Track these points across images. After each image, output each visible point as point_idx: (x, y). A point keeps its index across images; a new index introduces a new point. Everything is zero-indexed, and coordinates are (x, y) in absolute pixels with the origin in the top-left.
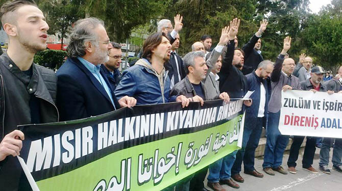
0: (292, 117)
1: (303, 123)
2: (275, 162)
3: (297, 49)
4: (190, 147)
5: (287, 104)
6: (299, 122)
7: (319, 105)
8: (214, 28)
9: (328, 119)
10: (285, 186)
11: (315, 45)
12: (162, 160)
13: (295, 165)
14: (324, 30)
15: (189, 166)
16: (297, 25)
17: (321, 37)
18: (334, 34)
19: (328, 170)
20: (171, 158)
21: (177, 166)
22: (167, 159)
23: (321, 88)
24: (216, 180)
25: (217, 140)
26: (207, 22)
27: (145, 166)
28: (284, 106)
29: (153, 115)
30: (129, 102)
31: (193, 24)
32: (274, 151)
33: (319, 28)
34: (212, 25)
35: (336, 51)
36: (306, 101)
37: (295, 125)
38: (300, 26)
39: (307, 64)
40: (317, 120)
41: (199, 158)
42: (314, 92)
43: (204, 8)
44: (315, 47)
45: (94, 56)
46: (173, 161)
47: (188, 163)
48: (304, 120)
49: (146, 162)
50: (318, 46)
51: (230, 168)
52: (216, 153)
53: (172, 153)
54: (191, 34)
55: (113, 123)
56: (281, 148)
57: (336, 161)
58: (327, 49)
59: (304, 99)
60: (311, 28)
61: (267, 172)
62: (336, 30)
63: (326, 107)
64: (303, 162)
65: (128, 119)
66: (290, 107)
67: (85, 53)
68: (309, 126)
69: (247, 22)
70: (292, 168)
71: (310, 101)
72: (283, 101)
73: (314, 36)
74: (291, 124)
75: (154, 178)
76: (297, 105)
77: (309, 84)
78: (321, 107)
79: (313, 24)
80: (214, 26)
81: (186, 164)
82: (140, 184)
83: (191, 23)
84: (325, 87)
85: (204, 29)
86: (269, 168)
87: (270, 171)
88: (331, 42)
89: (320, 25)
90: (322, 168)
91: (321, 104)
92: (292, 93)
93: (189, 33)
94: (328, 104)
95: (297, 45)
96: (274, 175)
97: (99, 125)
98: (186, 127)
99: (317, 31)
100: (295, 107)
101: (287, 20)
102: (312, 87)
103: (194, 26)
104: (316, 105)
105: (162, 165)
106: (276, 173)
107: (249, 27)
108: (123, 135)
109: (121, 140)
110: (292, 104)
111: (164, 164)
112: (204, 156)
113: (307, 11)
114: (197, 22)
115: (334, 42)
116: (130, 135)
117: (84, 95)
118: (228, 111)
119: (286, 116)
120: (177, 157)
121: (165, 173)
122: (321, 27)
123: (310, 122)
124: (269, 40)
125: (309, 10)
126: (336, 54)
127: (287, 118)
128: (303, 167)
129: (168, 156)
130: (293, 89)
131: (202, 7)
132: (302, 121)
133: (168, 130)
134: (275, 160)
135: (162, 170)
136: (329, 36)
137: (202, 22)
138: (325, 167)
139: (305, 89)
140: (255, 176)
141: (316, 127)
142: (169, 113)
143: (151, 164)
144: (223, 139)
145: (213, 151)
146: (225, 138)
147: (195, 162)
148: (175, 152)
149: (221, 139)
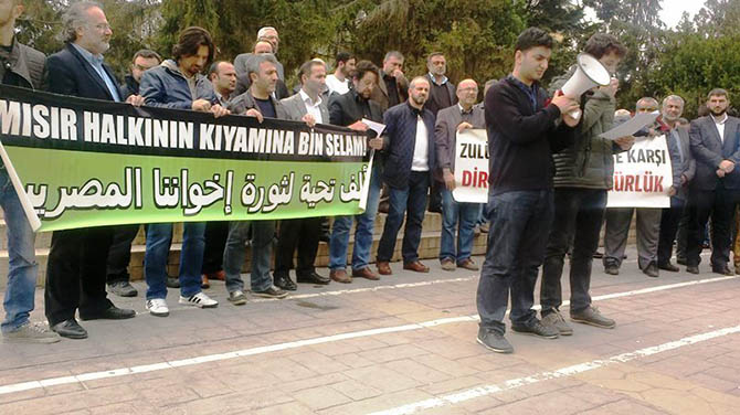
0: (475, 173)
2: (459, 254)
4: (248, 181)
5: (466, 153)
12: (197, 187)
15: (251, 209)
17: (683, 76)
18: (708, 68)
20: (213, 189)
21: (228, 203)
22: (206, 188)
24: (339, 265)
25: (307, 186)
27: (165, 186)
28: (462, 156)
29: (173, 123)
37: (480, 186)
41: (270, 204)
43: (418, 27)
46: (218, 194)
47: (250, 206)
49: (167, 181)
52: (309, 208)
53: (216, 182)
55: (108, 117)
56: (467, 229)
62: (710, 59)
65: (131, 119)
66: (470, 157)
67: (76, 38)
72: (459, 149)
74: (474, 185)
75: (184, 207)
81: (244, 205)
82: (160, 207)
87: (449, 265)
92: (473, 134)
97: (85, 112)
98: (236, 149)
100: (480, 157)
105: (196, 193)
107: (502, 58)
108: (126, 136)
109: (123, 141)
110: (474, 153)
111: (200, 193)
112: (282, 203)
113: (655, 24)
116: (135, 137)
117: (74, 79)
119: (465, 173)
120: (225, 189)
121: (203, 206)
122: (681, 55)
125: (660, 23)
127: (467, 176)
129: (208, 184)
130: (474, 128)
131: (413, 24)
133: (203, 147)
135: (200, 200)
136: (699, 73)
140: (417, 271)
142: (203, 125)
143: (176, 186)
144: (323, 188)
145: (302, 201)
146: (327, 189)
147: (265, 209)
148: (222, 183)
149: (317, 187)
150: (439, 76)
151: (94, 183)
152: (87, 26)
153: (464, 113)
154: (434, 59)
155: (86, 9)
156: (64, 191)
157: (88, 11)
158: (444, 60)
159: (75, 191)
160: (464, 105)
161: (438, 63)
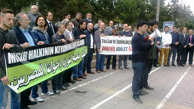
0: (106, 47)
1: (110, 50)
2: (101, 68)
3: (113, 16)
4: (64, 60)
5: (103, 42)
6: (108, 49)
7: (115, 42)
8: (70, 7)
9: (119, 47)
10: (105, 76)
11: (121, 14)
12: (54, 65)
13: (109, 68)
14: (125, 6)
15: (65, 67)
16: (112, 4)
17: (124, 10)
18: (130, 8)
19: (122, 68)
20: (58, 64)
21: (60, 67)
23: (117, 35)
24: (77, 76)
25: (74, 56)
26: (65, 4)
27: (48, 66)
29: (49, 48)
30: (41, 43)
31: (57, 5)
32: (100, 63)
33: (122, 5)
34: (68, 6)
35: (131, 17)
36: (110, 40)
38: (114, 4)
39: (111, 24)
40: (115, 48)
41: (68, 64)
42: (114, 36)
44: (121, 15)
45: (23, 25)
46: (58, 65)
48: (110, 48)
49: (48, 65)
50: (122, 14)
51: (82, 71)
52: (75, 62)
53: (58, 62)
54: (57, 10)
55: (35, 51)
56: (103, 61)
57: (125, 64)
58: (127, 16)
59: (109, 39)
60: (119, 5)
61: (98, 72)
62: (130, 6)
63: (118, 43)
64: (112, 67)
65: (40, 49)
67: (20, 25)
68: (112, 50)
69: (86, 3)
70: (108, 69)
71: (112, 40)
73: (120, 10)
74: (105, 50)
75: (52, 71)
76: (107, 42)
77: (112, 33)
78: (116, 42)
79: (120, 3)
80: (69, 6)
81: (63, 66)
82: (48, 73)
83: (56, 5)
84: (118, 34)
85: (64, 8)
86: (98, 70)
87: (99, 71)
88: (129, 12)
89: (123, 4)
90: (119, 68)
91: (116, 41)
92: (105, 37)
93: (56, 10)
94: (119, 41)
95: (113, 14)
96: (100, 73)
97: (29, 51)
98: (63, 52)
99: (122, 7)
100: (106, 43)
101: (106, 2)
102: (113, 34)
103: (58, 6)
104: (114, 41)
105: (54, 66)
106: (101, 72)
107: (87, 7)
108: (39, 55)
109: (38, 57)
110: (105, 42)
111: (55, 66)
112: (70, 63)
114: (60, 4)
115: (130, 12)
116: (41, 55)
118: (76, 44)
119: (103, 47)
120: (60, 63)
121: (56, 70)
122: (123, 5)
123: (112, 49)
124: (98, 13)
126: (131, 18)
128: (113, 69)
129: (57, 63)
130: (105, 35)
132: (109, 49)
133: (56, 53)
134: (101, 67)
135: (55, 68)
136: (127, 9)
137: (62, 4)
138: (121, 67)
139: (110, 35)
140: (91, 74)
141: (114, 51)
142: (56, 47)
143: (50, 66)
144: (77, 56)
145: (73, 61)
146: (78, 56)
147: (67, 66)
148: (59, 62)
149: (76, 56)
150: (90, 19)
151: (35, 71)
152: (23, 21)
153: (102, 32)
154: (89, 14)
155: (22, 15)
156: (29, 76)
157: (22, 16)
158: (91, 15)
159: (31, 75)
160: (101, 29)
161: (90, 15)
